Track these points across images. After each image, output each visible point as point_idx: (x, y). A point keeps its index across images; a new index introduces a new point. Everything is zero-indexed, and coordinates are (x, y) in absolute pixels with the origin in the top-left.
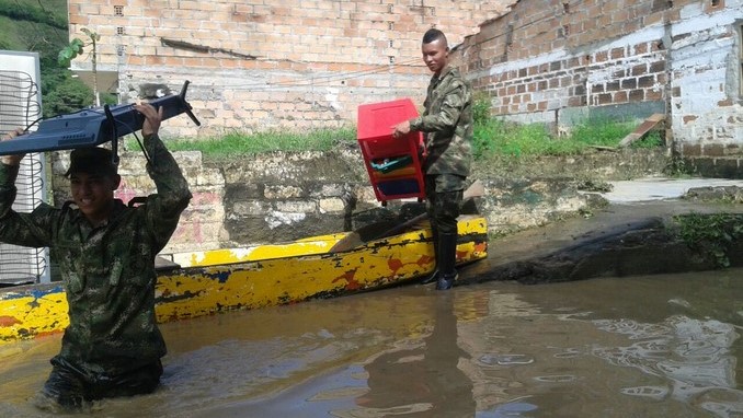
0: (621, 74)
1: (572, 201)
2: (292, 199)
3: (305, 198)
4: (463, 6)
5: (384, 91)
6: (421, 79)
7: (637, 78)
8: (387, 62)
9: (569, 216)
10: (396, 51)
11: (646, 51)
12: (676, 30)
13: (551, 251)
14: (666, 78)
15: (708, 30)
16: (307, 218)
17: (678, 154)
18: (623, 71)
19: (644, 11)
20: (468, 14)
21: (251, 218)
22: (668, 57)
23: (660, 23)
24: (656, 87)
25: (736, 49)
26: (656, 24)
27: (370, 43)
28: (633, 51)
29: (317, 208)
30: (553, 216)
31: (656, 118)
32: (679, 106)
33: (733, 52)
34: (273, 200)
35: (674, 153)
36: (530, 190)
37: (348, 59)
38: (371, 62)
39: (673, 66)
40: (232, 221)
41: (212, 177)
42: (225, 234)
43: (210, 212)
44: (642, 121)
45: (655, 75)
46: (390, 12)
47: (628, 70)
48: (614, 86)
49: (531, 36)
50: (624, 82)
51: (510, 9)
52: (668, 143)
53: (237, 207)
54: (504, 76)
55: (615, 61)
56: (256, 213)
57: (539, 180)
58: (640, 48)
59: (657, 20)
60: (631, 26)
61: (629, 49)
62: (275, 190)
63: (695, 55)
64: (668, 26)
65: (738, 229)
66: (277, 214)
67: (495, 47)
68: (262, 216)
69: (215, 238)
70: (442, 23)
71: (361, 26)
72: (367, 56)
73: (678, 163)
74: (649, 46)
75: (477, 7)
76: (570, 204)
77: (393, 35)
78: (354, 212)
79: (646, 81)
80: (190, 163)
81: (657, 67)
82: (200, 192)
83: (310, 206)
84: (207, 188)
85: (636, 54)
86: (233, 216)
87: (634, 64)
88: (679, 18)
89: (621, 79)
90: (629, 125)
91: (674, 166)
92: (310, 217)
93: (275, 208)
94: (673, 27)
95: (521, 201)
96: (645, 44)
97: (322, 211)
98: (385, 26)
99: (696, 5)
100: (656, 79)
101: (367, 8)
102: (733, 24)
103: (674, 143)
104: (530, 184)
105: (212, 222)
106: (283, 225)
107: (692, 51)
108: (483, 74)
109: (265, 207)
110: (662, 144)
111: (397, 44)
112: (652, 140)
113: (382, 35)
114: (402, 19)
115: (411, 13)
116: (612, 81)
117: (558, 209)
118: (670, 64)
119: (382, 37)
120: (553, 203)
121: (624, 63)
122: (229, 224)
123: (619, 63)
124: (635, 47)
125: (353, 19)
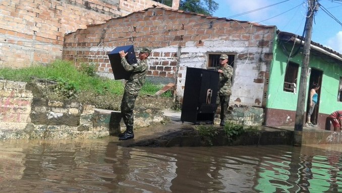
0: (157, 63)
1: (159, 118)
2: (59, 107)
3: (64, 107)
4: (76, 13)
5: (28, 48)
6: (50, 46)
7: (164, 67)
8: (32, 33)
9: (157, 123)
10: (38, 29)
11: (169, 56)
12: (183, 50)
13: (159, 136)
14: (177, 69)
15: (196, 53)
16: (64, 115)
17: (178, 101)
18: (158, 63)
19: (170, 39)
20: (78, 18)
21: (41, 114)
22: (178, 60)
23: (177, 46)
24: (172, 72)
25: (206, 63)
26: (175, 46)
27: (24, 22)
28: (163, 55)
29: (68, 112)
30: (152, 123)
31: (171, 85)
32: (180, 82)
33: (204, 64)
34: (51, 107)
35: (176, 101)
36: (146, 112)
37: (10, 28)
38: (23, 32)
39: (180, 65)
40: (34, 114)
41: (28, 94)
42: (30, 119)
43: (25, 109)
44: (164, 86)
45: (172, 67)
46: (38, 8)
47: (161, 63)
48: (154, 68)
49: (115, 37)
50: (158, 67)
51: (105, 22)
52: (175, 96)
53: (36, 108)
54: (98, 53)
55: (155, 57)
56: (43, 112)
57: (149, 108)
58: (167, 54)
59: (176, 44)
60: (164, 44)
61: (162, 54)
62: (52, 103)
63: (190, 62)
64: (180, 48)
65: (216, 132)
66: (52, 113)
67: (94, 38)
68: (46, 113)
69: (25, 121)
70: (65, 19)
71: (21, 12)
72: (22, 28)
73: (178, 105)
74: (171, 54)
75: (83, 15)
76: (158, 119)
77: (38, 20)
78: (82, 115)
79: (168, 69)
80: (20, 87)
81: (173, 64)
82: (22, 100)
83: (65, 111)
84: (26, 99)
85: (165, 56)
86: (34, 112)
87: (163, 60)
88: (185, 46)
89: (157, 66)
90: (158, 86)
91: (176, 106)
92: (65, 115)
93: (51, 110)
94: (182, 49)
95: (142, 116)
96: (169, 53)
97: (70, 114)
98: (34, 15)
99: (192, 42)
100: (172, 69)
101: (26, 4)
102: (206, 53)
103: (177, 97)
104: (146, 110)
105: (25, 114)
106: (54, 118)
107: (189, 60)
108: (86, 49)
109: (48, 110)
110: (172, 96)
111: (39, 25)
112: (168, 94)
113: (32, 19)
114: (44, 13)
115: (49, 11)
116: (152, 66)
117: (154, 120)
118: (179, 63)
119: (32, 20)
120: (152, 118)
121: (159, 59)
122: (32, 115)
123: (157, 59)
124: (165, 53)
125: (17, 8)
